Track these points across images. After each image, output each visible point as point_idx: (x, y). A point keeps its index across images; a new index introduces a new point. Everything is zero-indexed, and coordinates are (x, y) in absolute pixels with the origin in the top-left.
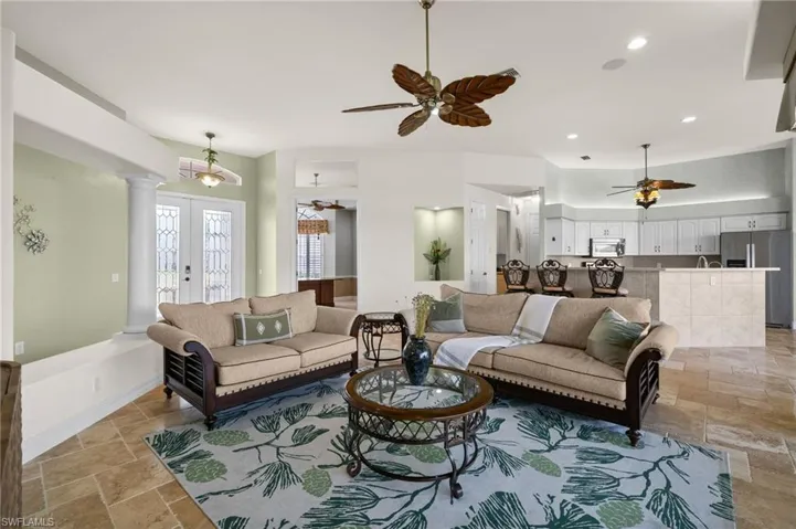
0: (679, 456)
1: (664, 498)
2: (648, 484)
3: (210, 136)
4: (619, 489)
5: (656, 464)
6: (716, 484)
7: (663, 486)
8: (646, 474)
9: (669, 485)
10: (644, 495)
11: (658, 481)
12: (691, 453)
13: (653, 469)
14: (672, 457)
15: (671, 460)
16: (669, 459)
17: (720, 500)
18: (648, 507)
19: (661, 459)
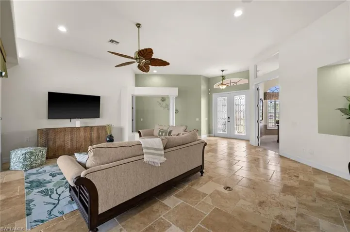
0: (52, 210)
1: (50, 193)
2: (57, 193)
3: (223, 71)
4: (64, 187)
5: (59, 200)
6: (33, 209)
7: (52, 196)
8: (60, 195)
9: (50, 197)
10: (56, 190)
11: (55, 196)
12: (47, 215)
13: (58, 198)
14: (55, 207)
15: (54, 206)
16: (55, 205)
17: (30, 204)
18: (53, 189)
19: (58, 203)
